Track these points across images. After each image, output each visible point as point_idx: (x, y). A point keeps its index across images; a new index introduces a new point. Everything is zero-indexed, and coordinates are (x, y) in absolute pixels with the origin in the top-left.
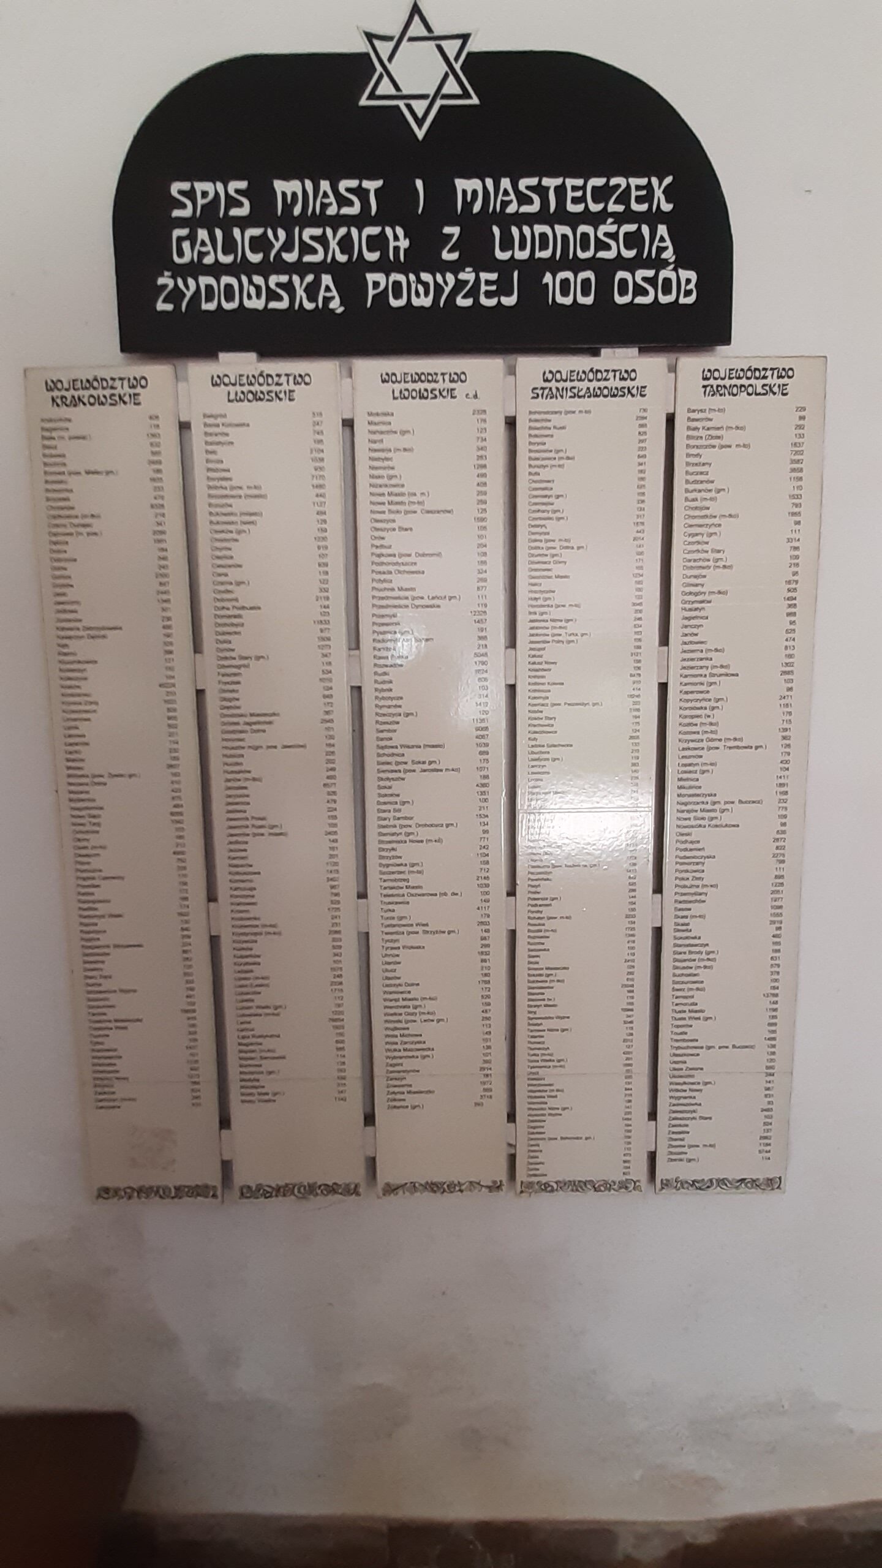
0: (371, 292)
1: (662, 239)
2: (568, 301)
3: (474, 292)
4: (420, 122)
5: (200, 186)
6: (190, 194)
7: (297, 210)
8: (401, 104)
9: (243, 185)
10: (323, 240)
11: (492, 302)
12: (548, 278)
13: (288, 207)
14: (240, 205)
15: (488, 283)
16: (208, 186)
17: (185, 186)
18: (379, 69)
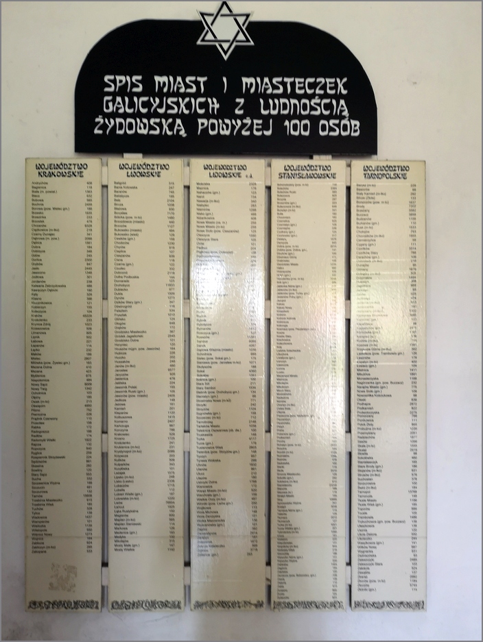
0: (200, 128)
1: (342, 106)
2: (297, 133)
3: (251, 129)
4: (226, 53)
5: (118, 78)
6: (114, 81)
7: (165, 90)
8: (217, 44)
9: (140, 78)
10: (178, 104)
11: (259, 133)
12: (287, 123)
13: (161, 89)
14: (138, 86)
15: (257, 124)
16: (123, 78)
17: (112, 77)
18: (206, 28)
